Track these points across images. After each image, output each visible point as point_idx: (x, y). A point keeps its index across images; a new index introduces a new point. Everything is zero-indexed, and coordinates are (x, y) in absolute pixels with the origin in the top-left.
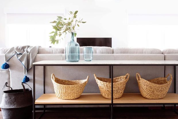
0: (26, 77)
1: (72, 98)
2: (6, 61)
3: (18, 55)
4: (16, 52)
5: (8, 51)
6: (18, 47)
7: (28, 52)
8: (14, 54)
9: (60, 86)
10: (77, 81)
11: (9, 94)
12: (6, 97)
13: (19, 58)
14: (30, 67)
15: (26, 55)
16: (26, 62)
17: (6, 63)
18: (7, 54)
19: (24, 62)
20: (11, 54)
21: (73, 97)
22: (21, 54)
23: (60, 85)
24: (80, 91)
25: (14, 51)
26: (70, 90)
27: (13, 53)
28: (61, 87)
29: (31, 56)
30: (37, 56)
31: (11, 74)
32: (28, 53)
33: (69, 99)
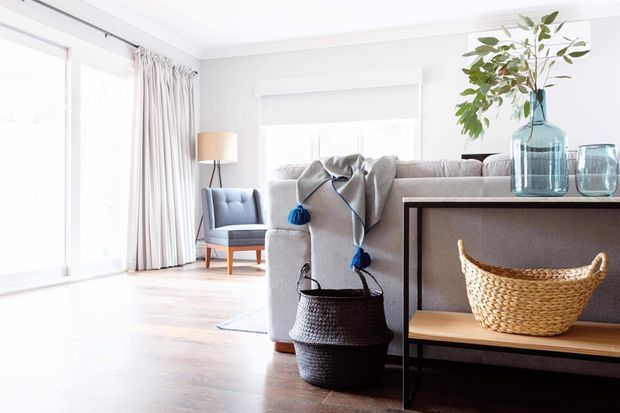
0: (361, 250)
1: (542, 332)
2: (300, 200)
3: (335, 180)
4: (329, 175)
5: (305, 172)
6: (332, 159)
7: (365, 173)
8: (322, 179)
9: (496, 284)
10: (546, 271)
11: (319, 300)
12: (311, 309)
13: (339, 191)
14: (374, 220)
15: (362, 180)
16: (361, 203)
17: (301, 207)
18: (304, 180)
19: (355, 204)
20: (316, 179)
21: (549, 329)
22: (343, 179)
23: (497, 277)
24: (576, 305)
25: (321, 172)
26: (537, 301)
27: (321, 176)
28: (502, 285)
29: (378, 184)
30: (395, 185)
31: (315, 241)
32: (366, 176)
33: (528, 335)
